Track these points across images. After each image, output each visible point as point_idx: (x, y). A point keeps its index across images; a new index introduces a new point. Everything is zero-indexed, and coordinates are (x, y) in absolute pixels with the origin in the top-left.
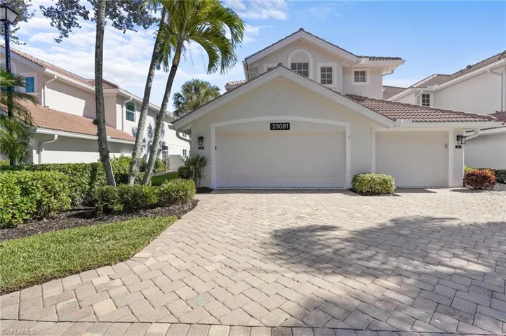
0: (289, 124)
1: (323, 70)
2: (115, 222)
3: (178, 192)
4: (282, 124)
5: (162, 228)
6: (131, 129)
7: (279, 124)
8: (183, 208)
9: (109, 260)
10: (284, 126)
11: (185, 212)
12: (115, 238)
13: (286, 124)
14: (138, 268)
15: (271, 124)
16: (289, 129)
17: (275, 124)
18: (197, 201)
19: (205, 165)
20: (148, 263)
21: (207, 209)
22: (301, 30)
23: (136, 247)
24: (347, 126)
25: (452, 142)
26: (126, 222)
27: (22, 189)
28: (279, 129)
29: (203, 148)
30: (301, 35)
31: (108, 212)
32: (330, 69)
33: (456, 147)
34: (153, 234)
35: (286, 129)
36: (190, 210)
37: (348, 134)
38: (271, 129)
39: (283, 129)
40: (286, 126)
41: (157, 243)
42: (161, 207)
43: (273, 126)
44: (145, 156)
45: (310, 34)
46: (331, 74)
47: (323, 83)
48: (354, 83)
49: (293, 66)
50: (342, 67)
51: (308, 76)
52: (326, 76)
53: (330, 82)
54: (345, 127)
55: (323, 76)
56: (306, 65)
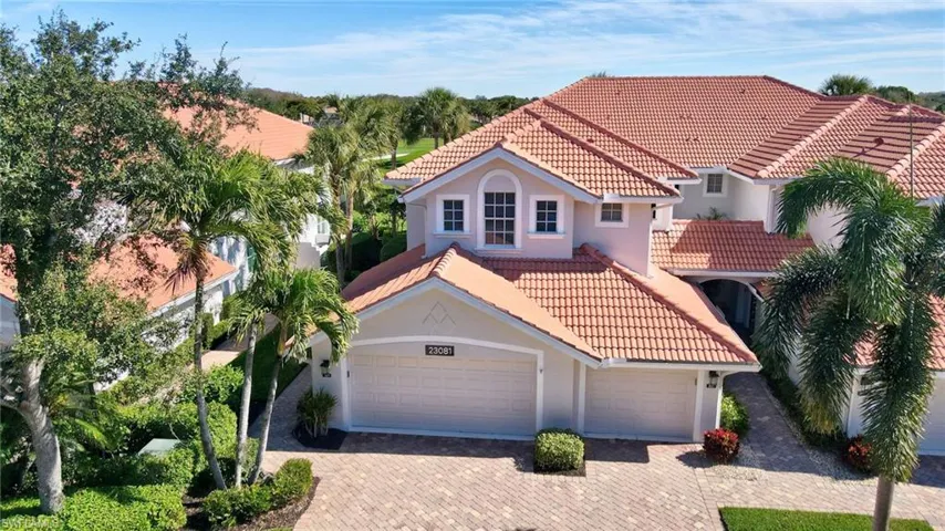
0: (452, 348)
1: (540, 205)
4: (443, 347)
7: (438, 347)
10: (445, 351)
13: (448, 347)
15: (427, 347)
16: (453, 354)
17: (433, 346)
19: (332, 405)
24: (540, 354)
25: (702, 380)
28: (438, 354)
29: (330, 376)
30: (498, 154)
32: (553, 205)
33: (708, 386)
35: (448, 355)
37: (540, 364)
38: (427, 353)
39: (443, 354)
40: (450, 351)
43: (430, 350)
45: (514, 154)
46: (555, 214)
47: (540, 228)
48: (599, 223)
49: (489, 197)
50: (573, 203)
51: (513, 216)
52: (546, 217)
53: (552, 228)
54: (535, 356)
55: (540, 216)
56: (511, 197)
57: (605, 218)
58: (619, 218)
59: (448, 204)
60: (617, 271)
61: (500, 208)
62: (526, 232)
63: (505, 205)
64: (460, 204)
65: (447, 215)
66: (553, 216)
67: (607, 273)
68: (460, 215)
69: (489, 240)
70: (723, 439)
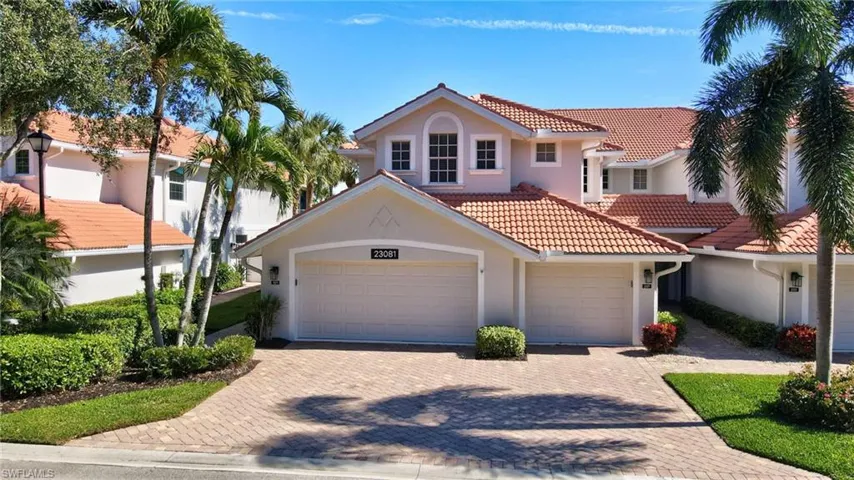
0: (397, 251)
1: (480, 144)
2: (164, 387)
3: (231, 355)
4: (388, 250)
5: (209, 394)
6: (180, 216)
7: (383, 250)
8: (236, 372)
9: (165, 416)
10: (390, 254)
11: (237, 377)
12: (167, 401)
13: (393, 250)
14: (185, 422)
15: (373, 251)
16: (397, 258)
17: (379, 250)
18: (257, 362)
19: (278, 308)
20: (194, 419)
21: (263, 374)
22: (441, 86)
23: (185, 409)
24: (480, 254)
26: (176, 387)
27: (85, 356)
28: (383, 258)
29: (278, 283)
30: (442, 94)
31: (158, 376)
32: (492, 144)
33: (644, 286)
34: (199, 399)
35: (393, 258)
36: (244, 374)
37: (481, 266)
38: (373, 257)
39: (388, 258)
40: (394, 254)
41: (202, 407)
42: (212, 370)
43: (375, 253)
44: (204, 261)
45: (455, 93)
46: (494, 152)
47: (480, 166)
48: (535, 164)
49: (433, 138)
50: (510, 141)
51: (456, 155)
52: (486, 156)
53: (492, 166)
54: (477, 257)
55: (480, 155)
56: (454, 139)
57: (540, 159)
58: (552, 159)
59: (395, 145)
60: (552, 198)
61: (444, 147)
62: (467, 168)
63: (448, 145)
64: (406, 145)
65: (395, 156)
66: (492, 155)
67: (543, 201)
68: (407, 156)
69: (433, 178)
70: (661, 329)
